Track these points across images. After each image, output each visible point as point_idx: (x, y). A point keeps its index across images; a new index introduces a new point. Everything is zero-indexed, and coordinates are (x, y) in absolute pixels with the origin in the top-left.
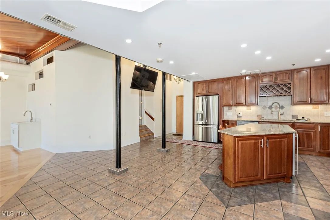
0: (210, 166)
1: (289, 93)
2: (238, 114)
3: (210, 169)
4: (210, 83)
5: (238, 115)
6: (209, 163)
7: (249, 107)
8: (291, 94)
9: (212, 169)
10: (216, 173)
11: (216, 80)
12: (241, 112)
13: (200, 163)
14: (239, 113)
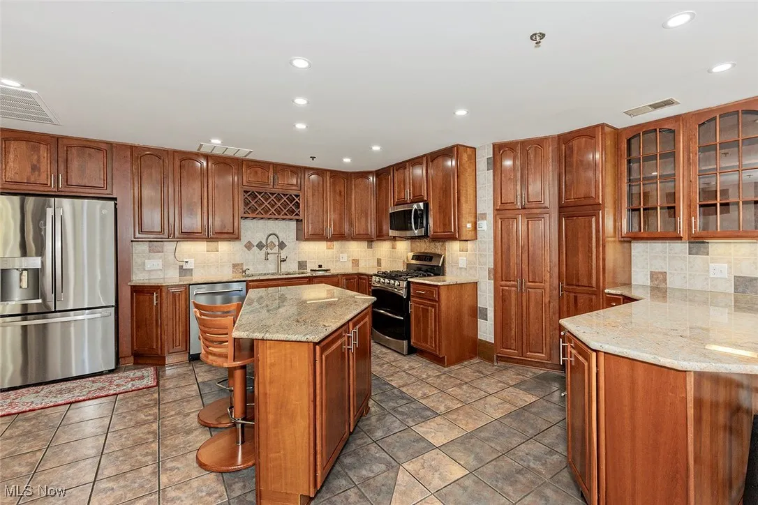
0: (164, 479)
1: (297, 215)
2: (181, 264)
3: (171, 493)
4: (74, 151)
5: (181, 267)
6: (147, 471)
7: (213, 245)
8: (300, 218)
9: (178, 486)
10: (209, 494)
11: (103, 146)
12: (190, 257)
13: (105, 490)
14: (185, 260)
